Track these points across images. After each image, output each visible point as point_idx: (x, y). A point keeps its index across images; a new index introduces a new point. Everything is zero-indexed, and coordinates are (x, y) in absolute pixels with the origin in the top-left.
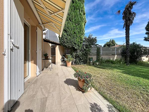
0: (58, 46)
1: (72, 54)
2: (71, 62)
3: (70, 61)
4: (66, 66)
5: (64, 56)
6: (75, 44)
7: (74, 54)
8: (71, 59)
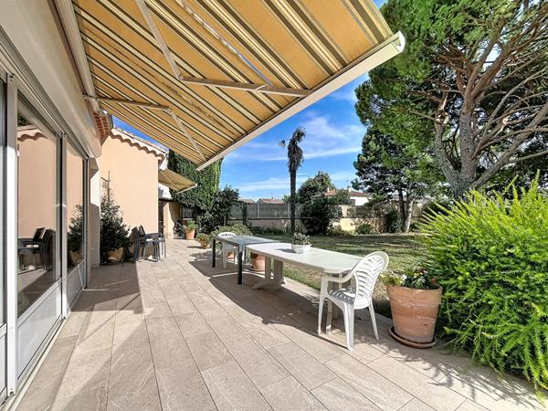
0: (168, 204)
1: (195, 219)
2: (193, 232)
3: (192, 229)
4: (185, 238)
5: (179, 222)
6: (201, 201)
7: (199, 218)
8: (195, 226)
